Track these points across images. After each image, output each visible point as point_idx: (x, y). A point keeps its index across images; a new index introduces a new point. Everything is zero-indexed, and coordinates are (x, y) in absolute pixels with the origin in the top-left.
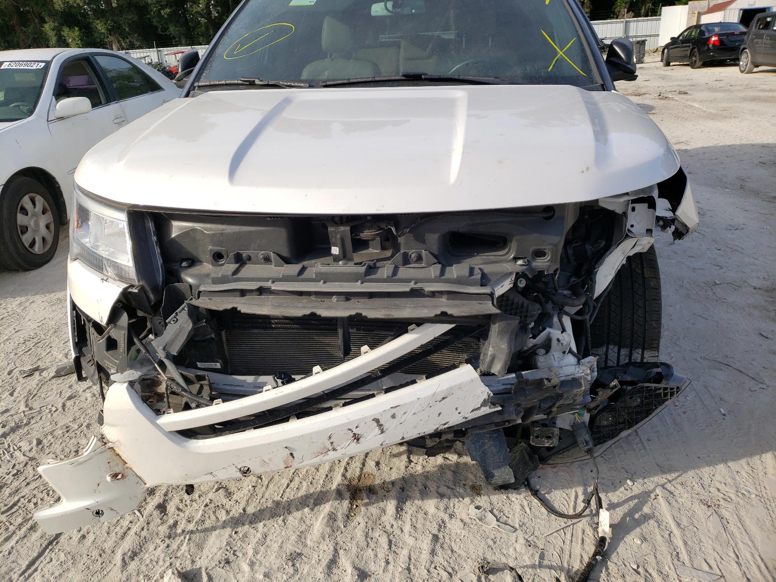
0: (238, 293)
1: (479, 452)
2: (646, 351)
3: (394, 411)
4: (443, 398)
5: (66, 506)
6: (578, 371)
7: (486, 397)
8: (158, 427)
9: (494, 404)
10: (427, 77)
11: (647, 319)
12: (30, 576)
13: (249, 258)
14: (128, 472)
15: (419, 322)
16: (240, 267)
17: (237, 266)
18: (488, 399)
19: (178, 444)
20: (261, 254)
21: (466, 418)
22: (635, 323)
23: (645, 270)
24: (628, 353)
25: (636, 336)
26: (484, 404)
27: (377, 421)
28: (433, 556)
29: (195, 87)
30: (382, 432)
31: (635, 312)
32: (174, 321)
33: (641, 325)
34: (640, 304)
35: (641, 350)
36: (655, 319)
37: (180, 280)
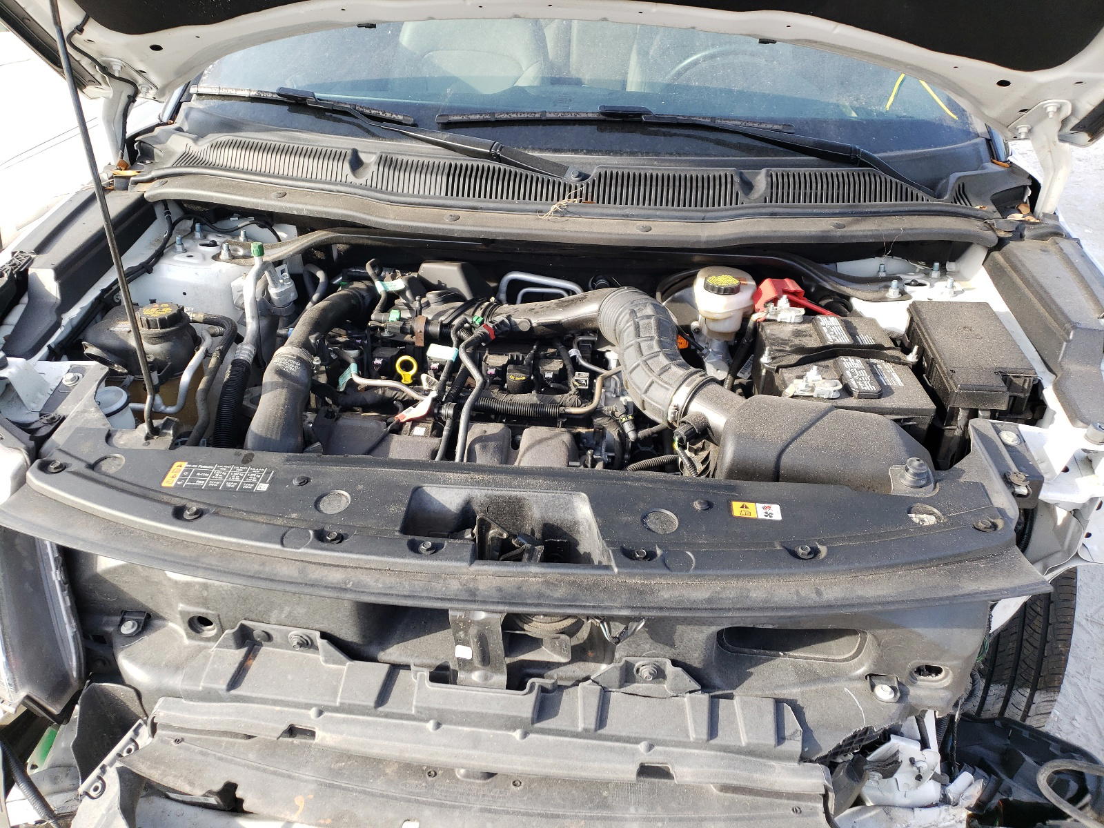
2: (1037, 694)
6: (944, 819)
11: (1049, 637)
13: (269, 637)
16: (247, 657)
17: (240, 655)
20: (295, 634)
22: (1025, 644)
24: (1004, 694)
25: (1024, 666)
29: (191, 95)
31: (1027, 621)
32: (96, 789)
33: (1035, 648)
34: (1039, 609)
35: (1029, 690)
36: (1062, 637)
37: (116, 676)
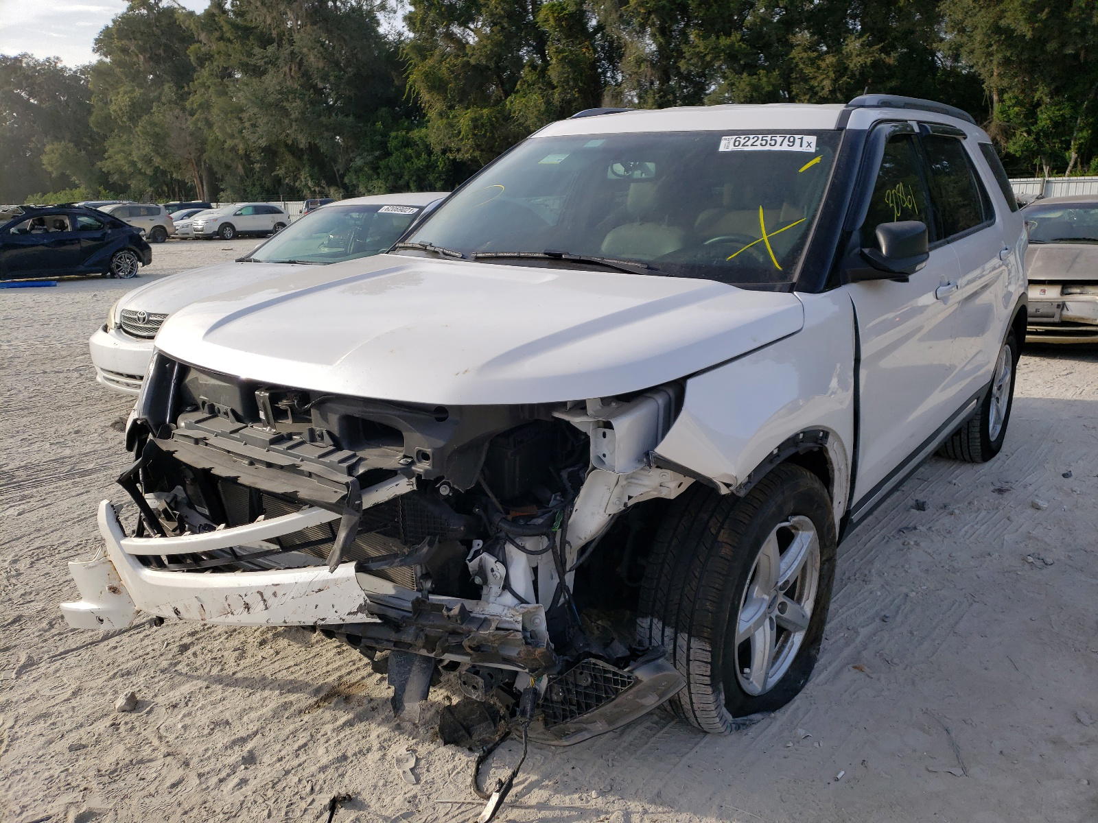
0: (193, 440)
1: (401, 677)
3: (275, 588)
4: (320, 590)
5: (84, 605)
7: (362, 602)
8: (120, 546)
9: (372, 614)
10: (567, 257)
12: (55, 661)
14: (121, 589)
15: (312, 504)
16: (210, 417)
17: (208, 415)
18: (365, 605)
19: (133, 567)
21: (343, 620)
23: (722, 531)
26: (361, 609)
27: (261, 594)
28: (319, 772)
30: (267, 609)
35: (687, 635)
37: (176, 422)
